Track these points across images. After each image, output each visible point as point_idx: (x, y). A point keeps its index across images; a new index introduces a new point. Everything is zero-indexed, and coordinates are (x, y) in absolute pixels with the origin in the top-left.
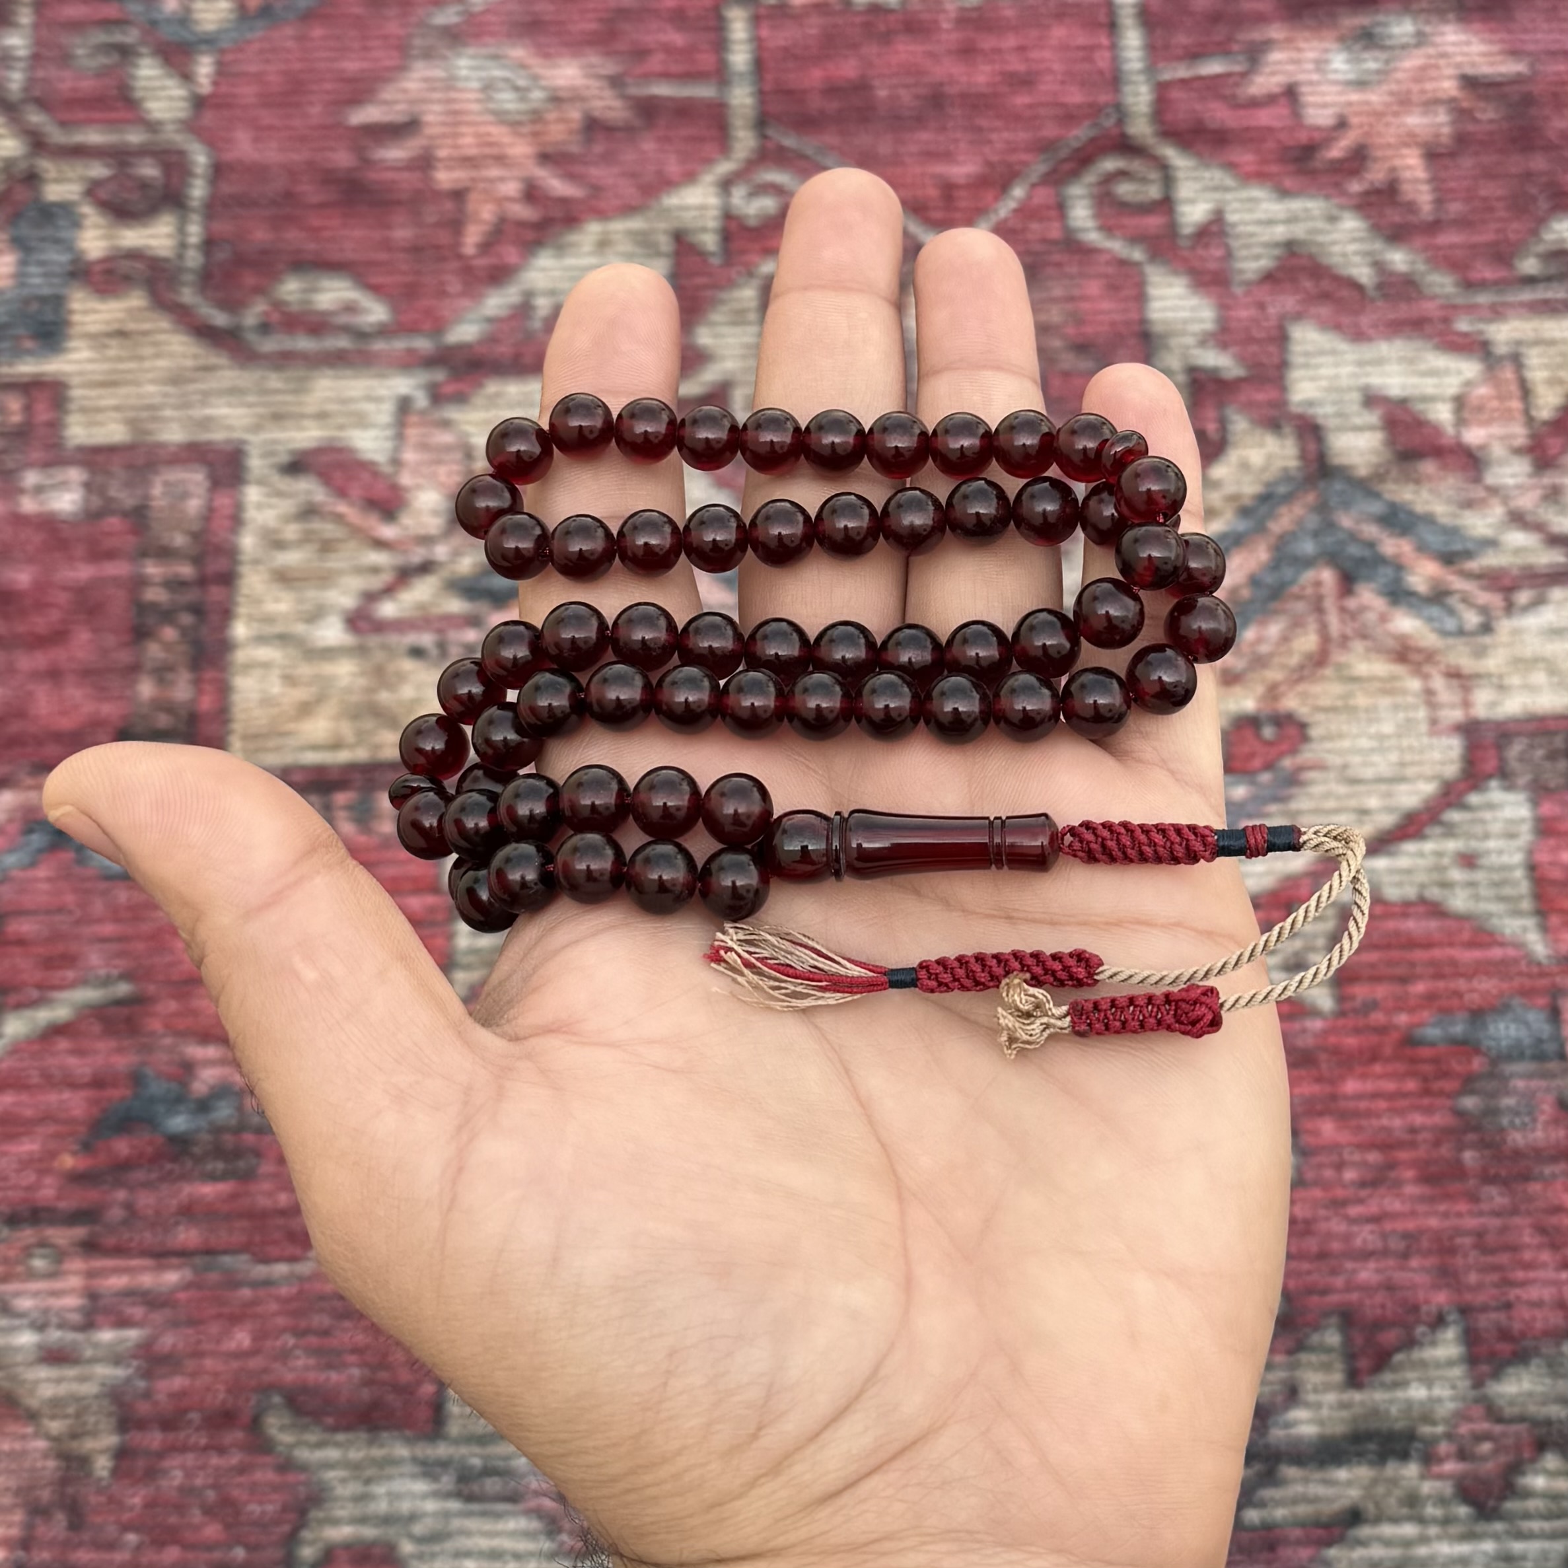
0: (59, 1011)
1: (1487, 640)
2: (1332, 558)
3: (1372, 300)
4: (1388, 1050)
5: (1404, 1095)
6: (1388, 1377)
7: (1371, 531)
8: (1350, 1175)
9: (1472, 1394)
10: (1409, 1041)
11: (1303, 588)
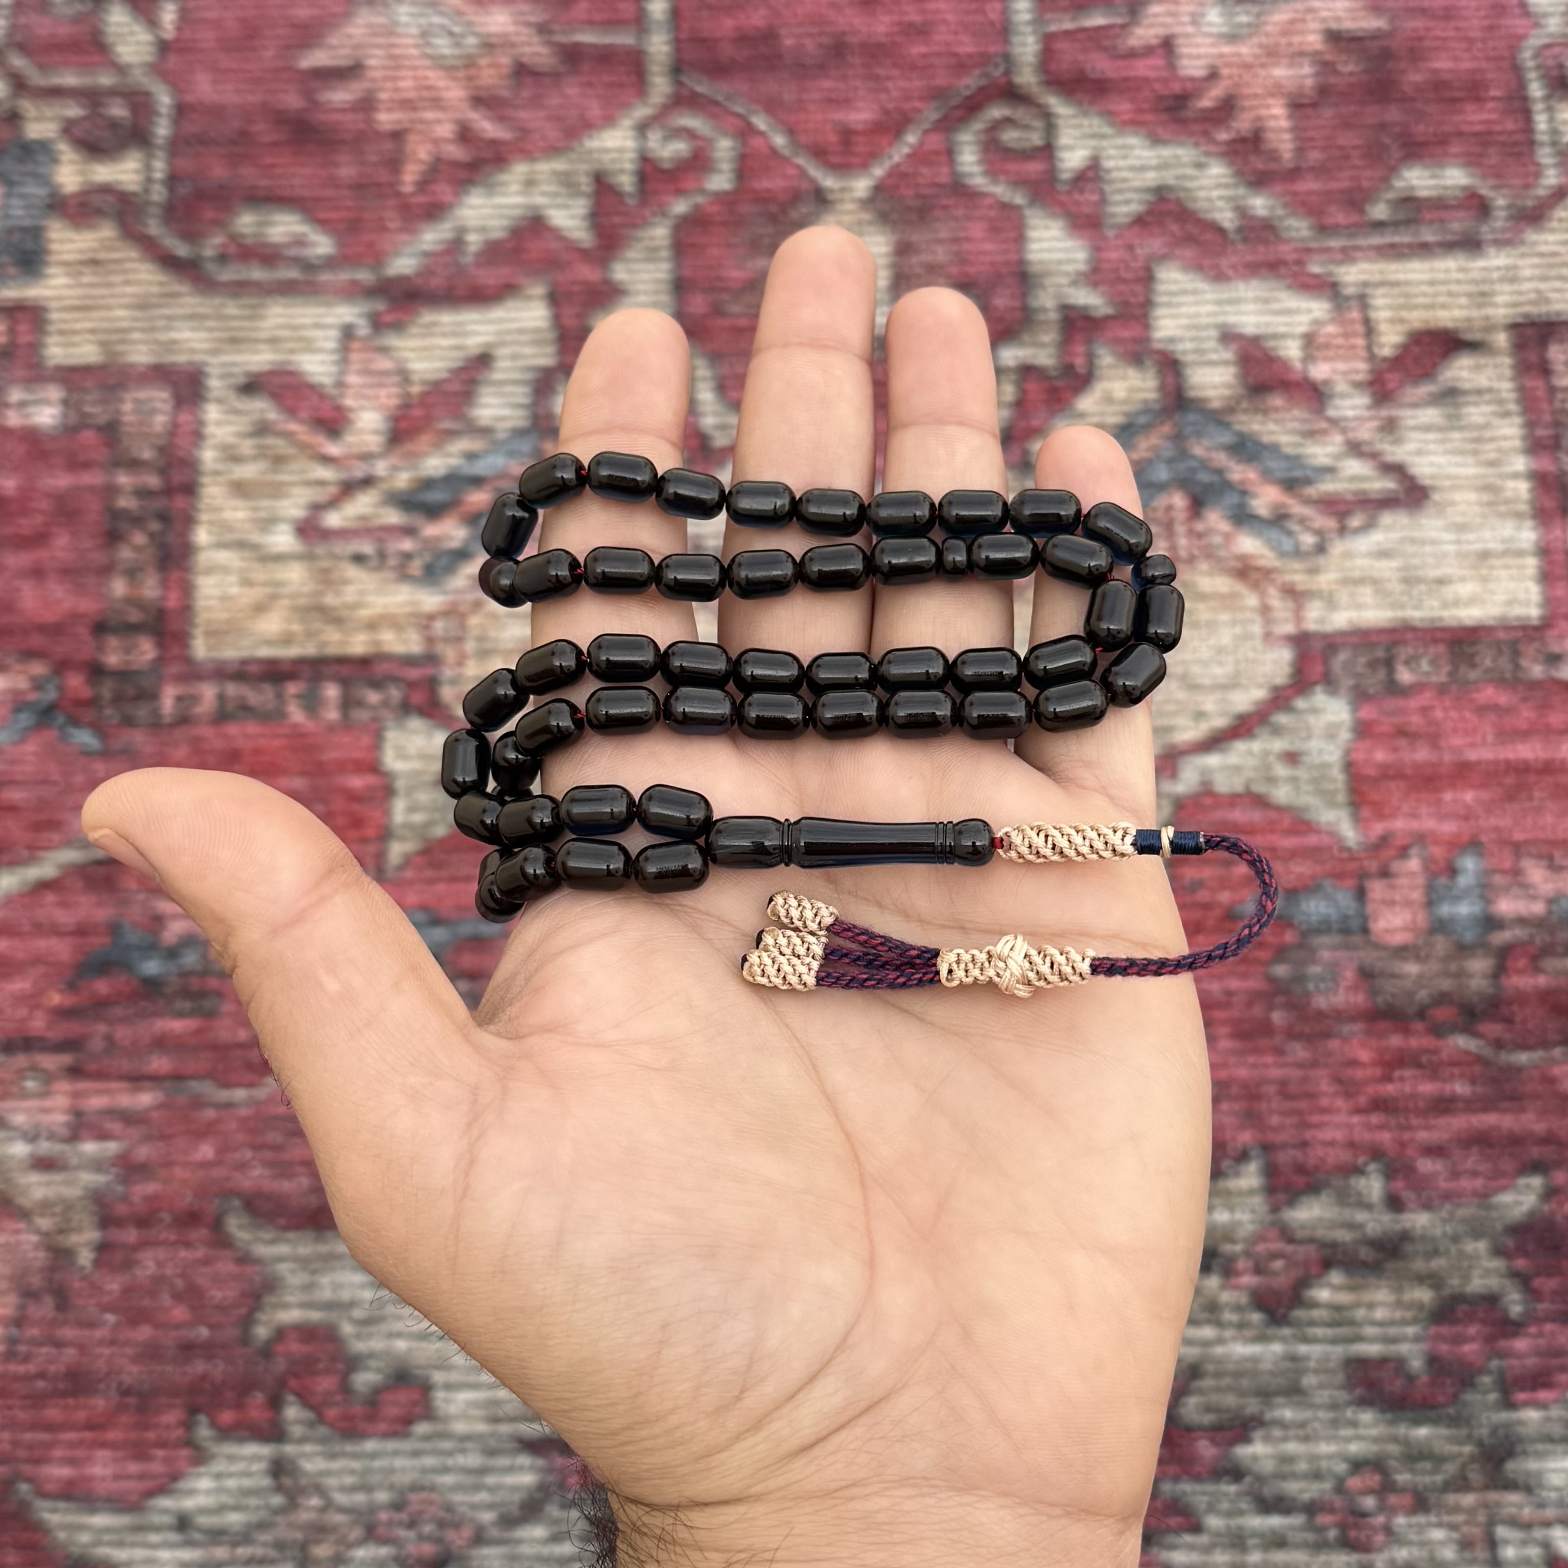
0: (46, 868)
1: (1320, 559)
2: (1183, 483)
3: (1233, 243)
4: (1211, 922)
7: (1220, 458)
9: (1269, 1218)
10: (1231, 915)
11: (1156, 510)
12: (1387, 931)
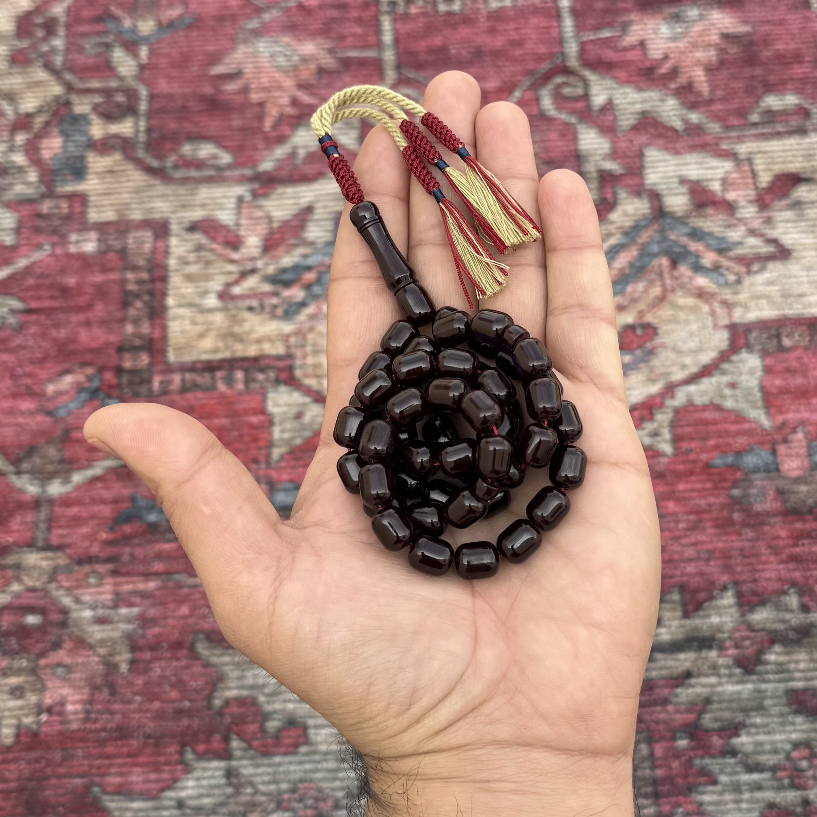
0: (97, 470)
1: (739, 287)
2: (667, 253)
3: (682, 136)
4: (698, 470)
5: (706, 490)
6: (701, 613)
7: (684, 240)
8: (682, 526)
9: (741, 619)
10: (708, 466)
11: (653, 267)
12: (789, 470)
